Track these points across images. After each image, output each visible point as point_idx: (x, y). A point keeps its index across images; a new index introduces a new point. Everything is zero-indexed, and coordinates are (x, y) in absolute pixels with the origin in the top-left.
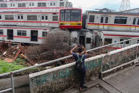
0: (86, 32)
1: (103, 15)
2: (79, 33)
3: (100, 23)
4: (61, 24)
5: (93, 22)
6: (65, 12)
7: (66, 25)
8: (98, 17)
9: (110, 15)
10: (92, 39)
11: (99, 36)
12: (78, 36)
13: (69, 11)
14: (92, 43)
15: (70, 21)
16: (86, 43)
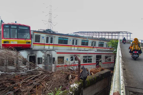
0: (37, 52)
1: (48, 35)
2: (29, 53)
3: (46, 43)
4: (5, 42)
5: (39, 42)
6: (10, 28)
7: (11, 43)
8: (43, 37)
9: (54, 36)
10: (43, 58)
11: (51, 55)
12: (28, 57)
13: (16, 27)
14: (44, 63)
15: (18, 39)
16: (37, 63)
